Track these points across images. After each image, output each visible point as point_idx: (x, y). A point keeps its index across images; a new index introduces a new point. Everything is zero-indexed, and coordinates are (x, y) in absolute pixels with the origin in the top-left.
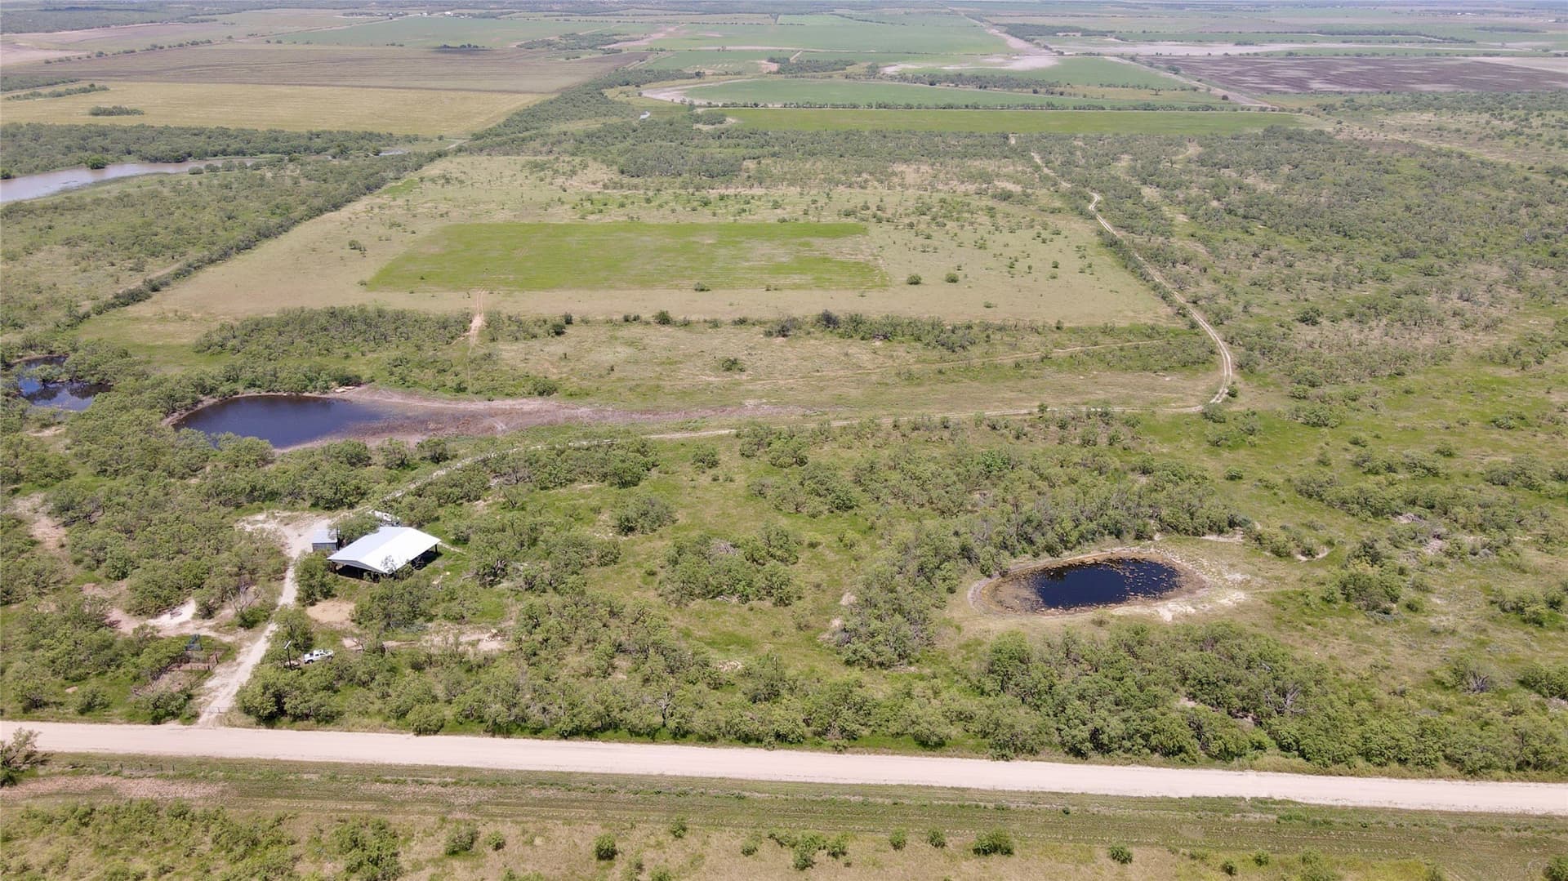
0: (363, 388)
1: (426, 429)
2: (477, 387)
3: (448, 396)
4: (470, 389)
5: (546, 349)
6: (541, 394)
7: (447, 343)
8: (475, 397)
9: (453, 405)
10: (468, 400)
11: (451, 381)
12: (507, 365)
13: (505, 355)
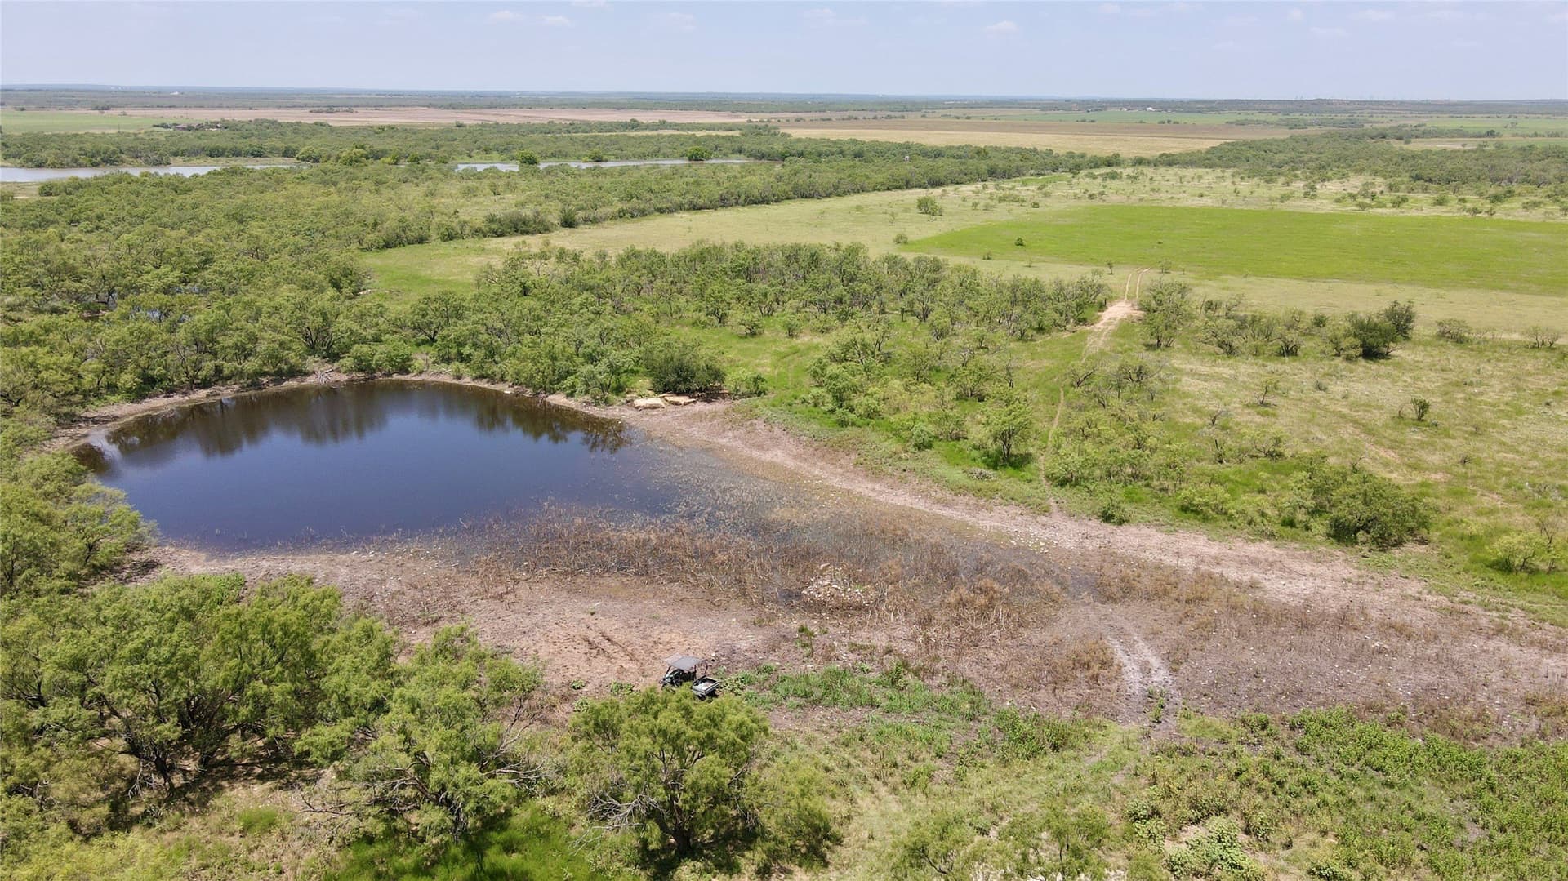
0: (719, 406)
1: (792, 598)
2: (1072, 457)
3: (956, 475)
4: (1044, 463)
5: (1337, 388)
6: (1343, 533)
7: (1022, 338)
8: (1053, 496)
9: (958, 513)
10: (1025, 502)
11: (981, 423)
12: (1196, 411)
13: (1188, 384)
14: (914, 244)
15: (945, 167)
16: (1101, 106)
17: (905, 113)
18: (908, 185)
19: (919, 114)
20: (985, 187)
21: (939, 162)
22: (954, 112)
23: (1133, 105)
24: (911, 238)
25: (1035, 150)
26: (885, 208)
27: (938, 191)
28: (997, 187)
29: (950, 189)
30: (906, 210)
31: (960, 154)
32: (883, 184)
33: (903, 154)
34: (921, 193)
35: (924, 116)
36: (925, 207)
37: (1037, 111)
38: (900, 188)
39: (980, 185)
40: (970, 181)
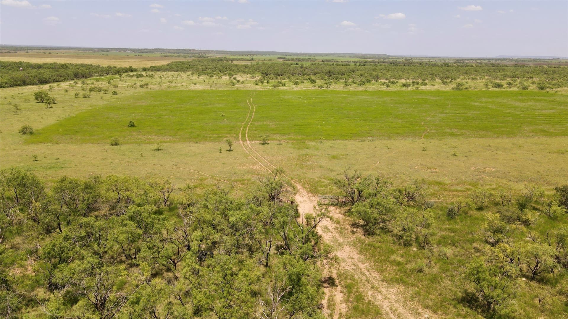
14: (39, 133)
15: (47, 74)
16: (108, 50)
17: (17, 51)
18: (24, 83)
19: (25, 51)
20: (76, 83)
21: (41, 71)
22: (42, 51)
23: (120, 50)
24: (36, 126)
25: (91, 65)
26: (9, 100)
27: (46, 87)
28: (83, 83)
29: (54, 85)
30: (27, 101)
31: (53, 67)
32: (6, 83)
33: (19, 67)
34: (35, 89)
35: (27, 52)
36: (40, 97)
37: (81, 51)
38: (19, 85)
39: (72, 82)
40: (65, 80)
